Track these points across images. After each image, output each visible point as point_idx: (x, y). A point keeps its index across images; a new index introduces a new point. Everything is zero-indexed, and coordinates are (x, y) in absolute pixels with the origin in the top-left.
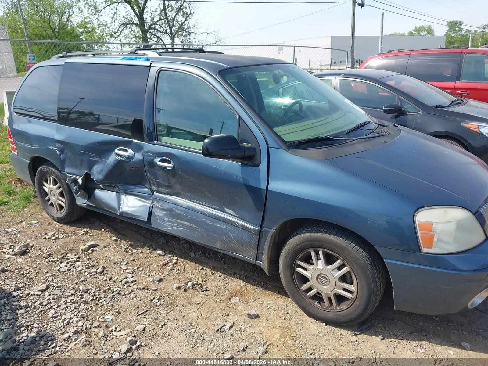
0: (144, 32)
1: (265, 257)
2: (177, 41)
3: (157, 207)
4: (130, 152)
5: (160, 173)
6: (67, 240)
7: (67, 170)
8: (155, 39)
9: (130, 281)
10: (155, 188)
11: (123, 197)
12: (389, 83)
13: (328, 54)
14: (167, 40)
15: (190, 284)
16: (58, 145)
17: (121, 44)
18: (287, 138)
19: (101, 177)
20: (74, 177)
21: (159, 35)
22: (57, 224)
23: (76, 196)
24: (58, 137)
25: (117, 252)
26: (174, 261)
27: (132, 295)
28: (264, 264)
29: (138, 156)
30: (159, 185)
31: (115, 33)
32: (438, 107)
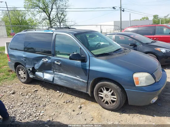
0: (50, 21)
1: (89, 90)
2: (62, 24)
3: (55, 77)
4: (47, 60)
5: (57, 66)
6: (28, 89)
7: (27, 66)
8: (54, 24)
9: (49, 101)
10: (55, 71)
11: (45, 74)
12: (131, 36)
13: (113, 27)
14: (58, 24)
15: (68, 101)
16: (24, 58)
17: (42, 26)
18: (95, 54)
19: (38, 68)
20: (29, 68)
21: (55, 22)
22: (24, 84)
23: (30, 74)
24: (24, 56)
25: (44, 92)
26: (63, 94)
27: (50, 105)
28: (89, 93)
29: (50, 61)
30: (56, 70)
31: (41, 22)
32: (147, 43)
